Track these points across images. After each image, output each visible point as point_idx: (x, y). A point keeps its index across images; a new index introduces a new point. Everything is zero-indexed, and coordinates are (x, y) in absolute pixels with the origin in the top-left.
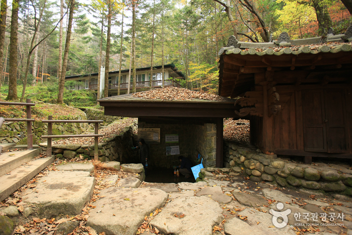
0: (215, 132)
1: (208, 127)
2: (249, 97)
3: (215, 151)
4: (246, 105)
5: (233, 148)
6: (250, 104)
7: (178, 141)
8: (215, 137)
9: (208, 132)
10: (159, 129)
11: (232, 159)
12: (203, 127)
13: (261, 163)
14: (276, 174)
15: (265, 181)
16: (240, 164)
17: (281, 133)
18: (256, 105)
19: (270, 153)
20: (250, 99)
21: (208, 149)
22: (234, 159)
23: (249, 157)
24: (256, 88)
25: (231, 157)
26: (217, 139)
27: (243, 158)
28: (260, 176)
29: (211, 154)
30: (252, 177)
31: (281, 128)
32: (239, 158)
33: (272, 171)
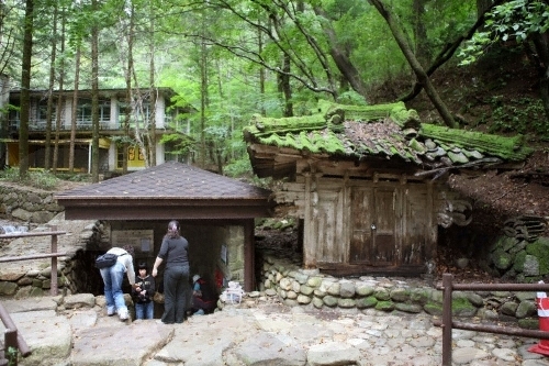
0: (243, 238)
2: (287, 191)
3: (243, 266)
4: (283, 201)
5: (270, 261)
6: (288, 200)
8: (242, 245)
9: (232, 239)
10: (152, 232)
11: (267, 278)
12: (225, 230)
13: (298, 281)
14: (313, 293)
15: (301, 304)
16: (275, 284)
17: (325, 241)
18: (296, 203)
19: (310, 267)
20: (289, 194)
21: (232, 265)
22: (271, 277)
23: (285, 274)
24: (298, 178)
25: (267, 275)
26: (245, 249)
27: (279, 276)
28: (295, 299)
29: (236, 272)
30: (287, 300)
31: (325, 235)
32: (275, 275)
33: (309, 291)
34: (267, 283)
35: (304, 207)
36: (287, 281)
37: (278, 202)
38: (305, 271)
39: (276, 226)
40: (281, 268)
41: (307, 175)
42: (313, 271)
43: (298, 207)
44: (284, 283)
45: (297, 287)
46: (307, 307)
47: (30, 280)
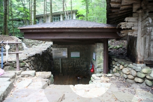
0: (103, 49)
1: (97, 45)
2: (128, 22)
3: (103, 62)
4: (125, 28)
5: (116, 60)
6: (128, 27)
7: (79, 56)
8: (103, 52)
9: (98, 49)
10: (67, 49)
11: (114, 68)
12: (95, 46)
13: (135, 70)
14: (145, 77)
15: (138, 83)
16: (120, 71)
17: (149, 49)
18: (133, 28)
19: (141, 62)
20: (128, 23)
21: (98, 61)
22: (116, 67)
23: (126, 66)
24: (134, 14)
25: (114, 66)
26: (104, 54)
27: (121, 67)
28: (133, 79)
29: (100, 64)
30: (128, 80)
31: (150, 45)
32: (119, 67)
33: (143, 76)
34: (114, 70)
35: (137, 30)
36: (127, 69)
37: (122, 28)
38: (138, 65)
39: (115, 48)
40: (123, 63)
41: (140, 11)
42: (143, 65)
43: (133, 31)
44: (125, 71)
45: (134, 73)
46: (141, 85)
47: (9, 63)
